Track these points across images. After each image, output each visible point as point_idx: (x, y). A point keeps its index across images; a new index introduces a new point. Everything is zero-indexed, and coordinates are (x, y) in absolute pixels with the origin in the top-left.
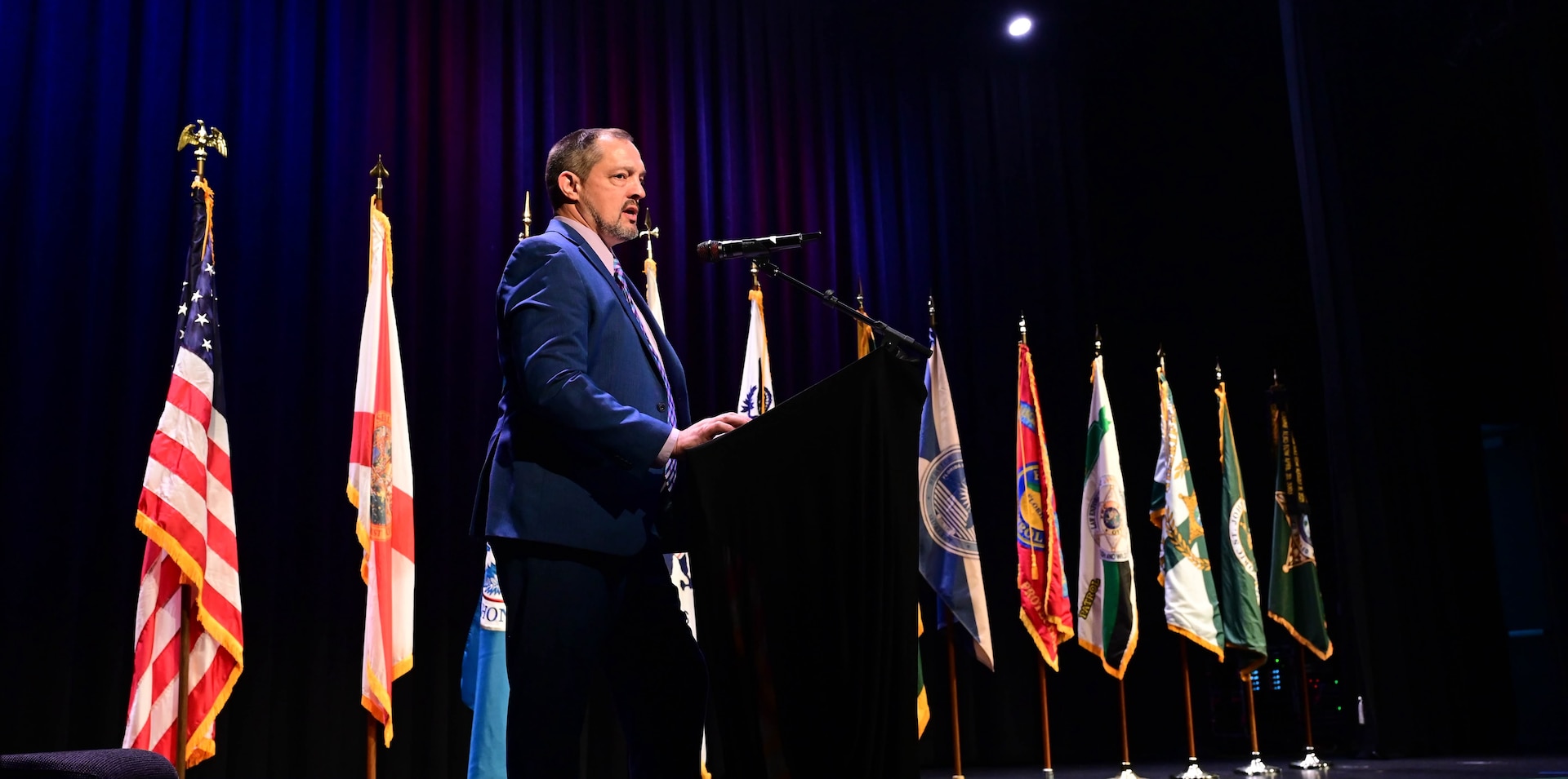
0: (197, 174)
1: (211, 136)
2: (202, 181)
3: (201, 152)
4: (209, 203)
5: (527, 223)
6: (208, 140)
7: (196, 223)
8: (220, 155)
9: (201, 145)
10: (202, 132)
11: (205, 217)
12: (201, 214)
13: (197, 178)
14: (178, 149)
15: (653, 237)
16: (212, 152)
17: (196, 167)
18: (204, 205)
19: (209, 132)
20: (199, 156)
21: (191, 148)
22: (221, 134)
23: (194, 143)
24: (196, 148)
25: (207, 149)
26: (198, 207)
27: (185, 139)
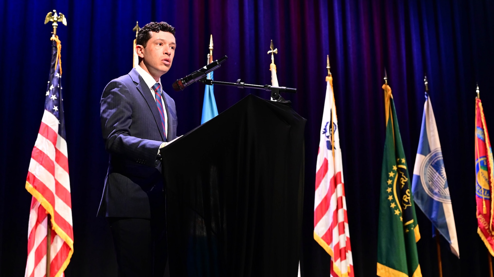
0: (53, 34)
1: (59, 17)
2: (56, 37)
3: (55, 24)
4: (59, 46)
5: (211, 49)
6: (58, 19)
7: (53, 56)
8: (64, 25)
9: (55, 21)
10: (56, 15)
11: (56, 53)
12: (55, 51)
13: (53, 36)
14: (45, 23)
15: (274, 53)
16: (60, 24)
17: (53, 31)
18: (56, 47)
19: (58, 15)
20: (54, 26)
21: (51, 23)
22: (63, 16)
23: (52, 20)
24: (53, 22)
25: (58, 23)
26: (54, 48)
27: (48, 19)
